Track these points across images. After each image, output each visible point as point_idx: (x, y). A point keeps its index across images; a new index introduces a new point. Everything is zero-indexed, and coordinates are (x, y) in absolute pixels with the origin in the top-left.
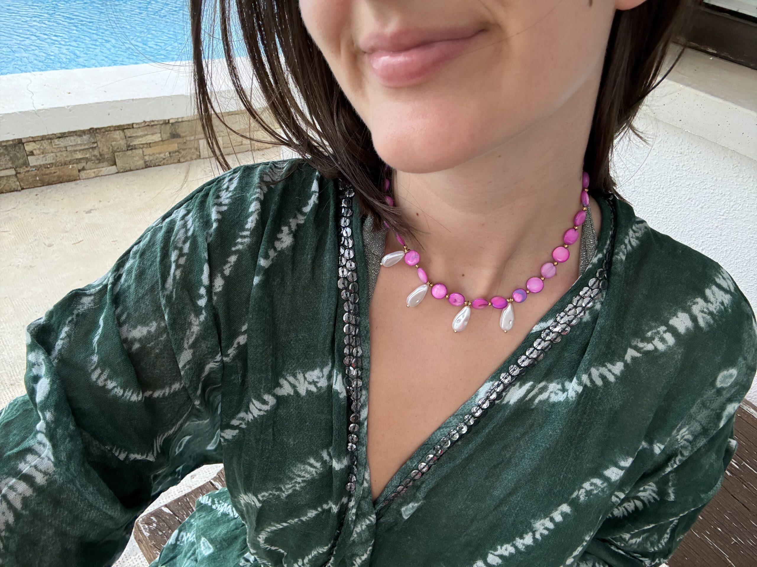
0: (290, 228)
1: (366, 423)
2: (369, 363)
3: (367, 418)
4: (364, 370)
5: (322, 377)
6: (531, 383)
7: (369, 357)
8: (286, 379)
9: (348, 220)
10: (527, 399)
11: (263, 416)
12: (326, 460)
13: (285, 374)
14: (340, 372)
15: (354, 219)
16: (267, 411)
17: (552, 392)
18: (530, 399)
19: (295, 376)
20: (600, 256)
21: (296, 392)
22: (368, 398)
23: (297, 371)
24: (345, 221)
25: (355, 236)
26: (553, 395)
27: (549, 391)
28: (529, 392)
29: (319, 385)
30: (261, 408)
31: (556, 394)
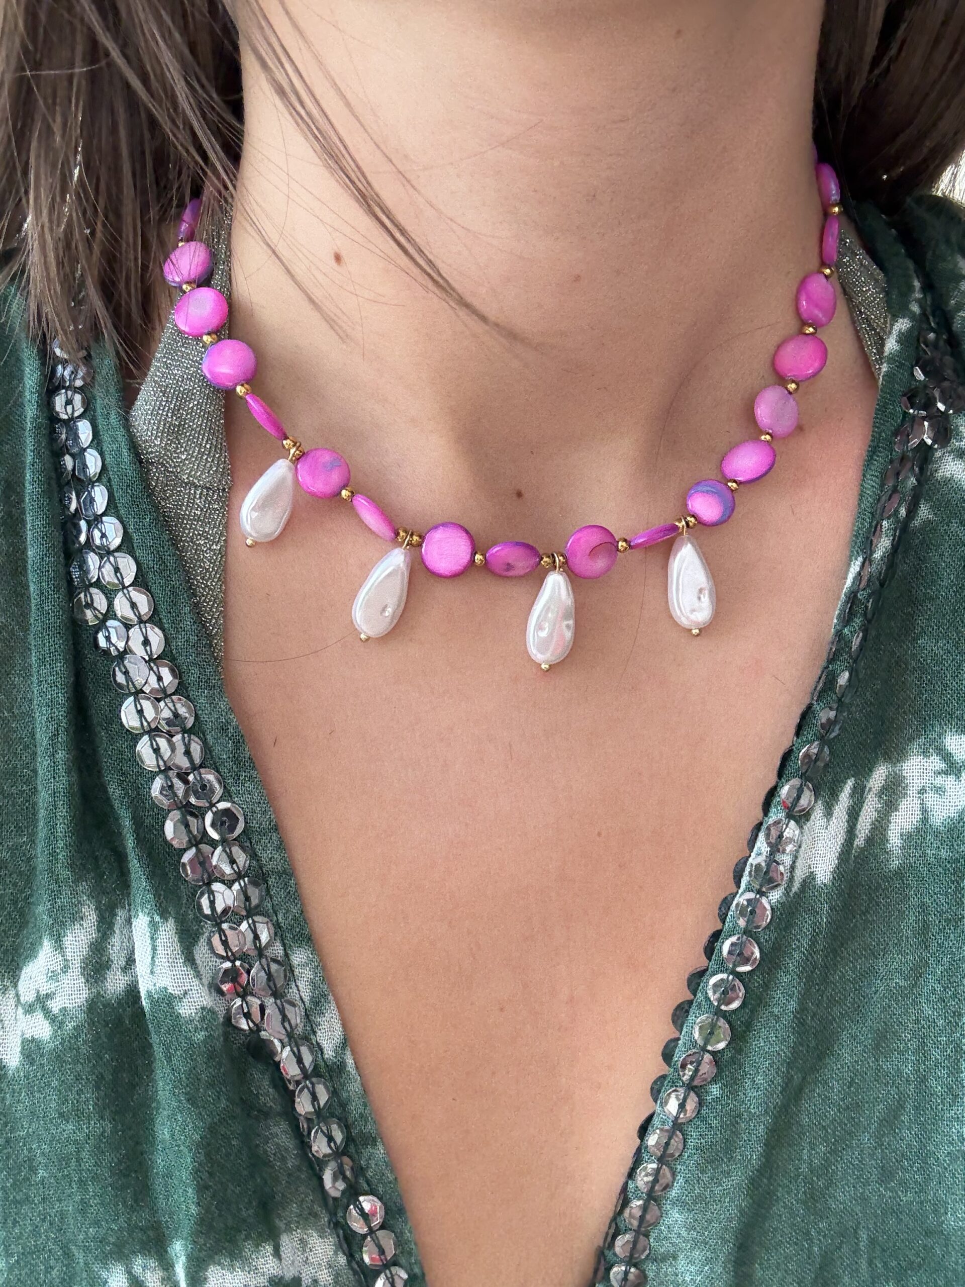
1: (350, 1061)
2: (282, 846)
3: (346, 1043)
4: (272, 881)
5: (65, 969)
6: (850, 783)
7: (276, 828)
9: (78, 398)
10: (859, 842)
14: (164, 915)
15: (98, 393)
17: (922, 791)
18: (870, 841)
20: (902, 325)
22: (324, 969)
24: (69, 402)
25: (106, 438)
26: (931, 799)
27: (912, 790)
28: (853, 815)
29: (55, 1006)
31: (939, 790)
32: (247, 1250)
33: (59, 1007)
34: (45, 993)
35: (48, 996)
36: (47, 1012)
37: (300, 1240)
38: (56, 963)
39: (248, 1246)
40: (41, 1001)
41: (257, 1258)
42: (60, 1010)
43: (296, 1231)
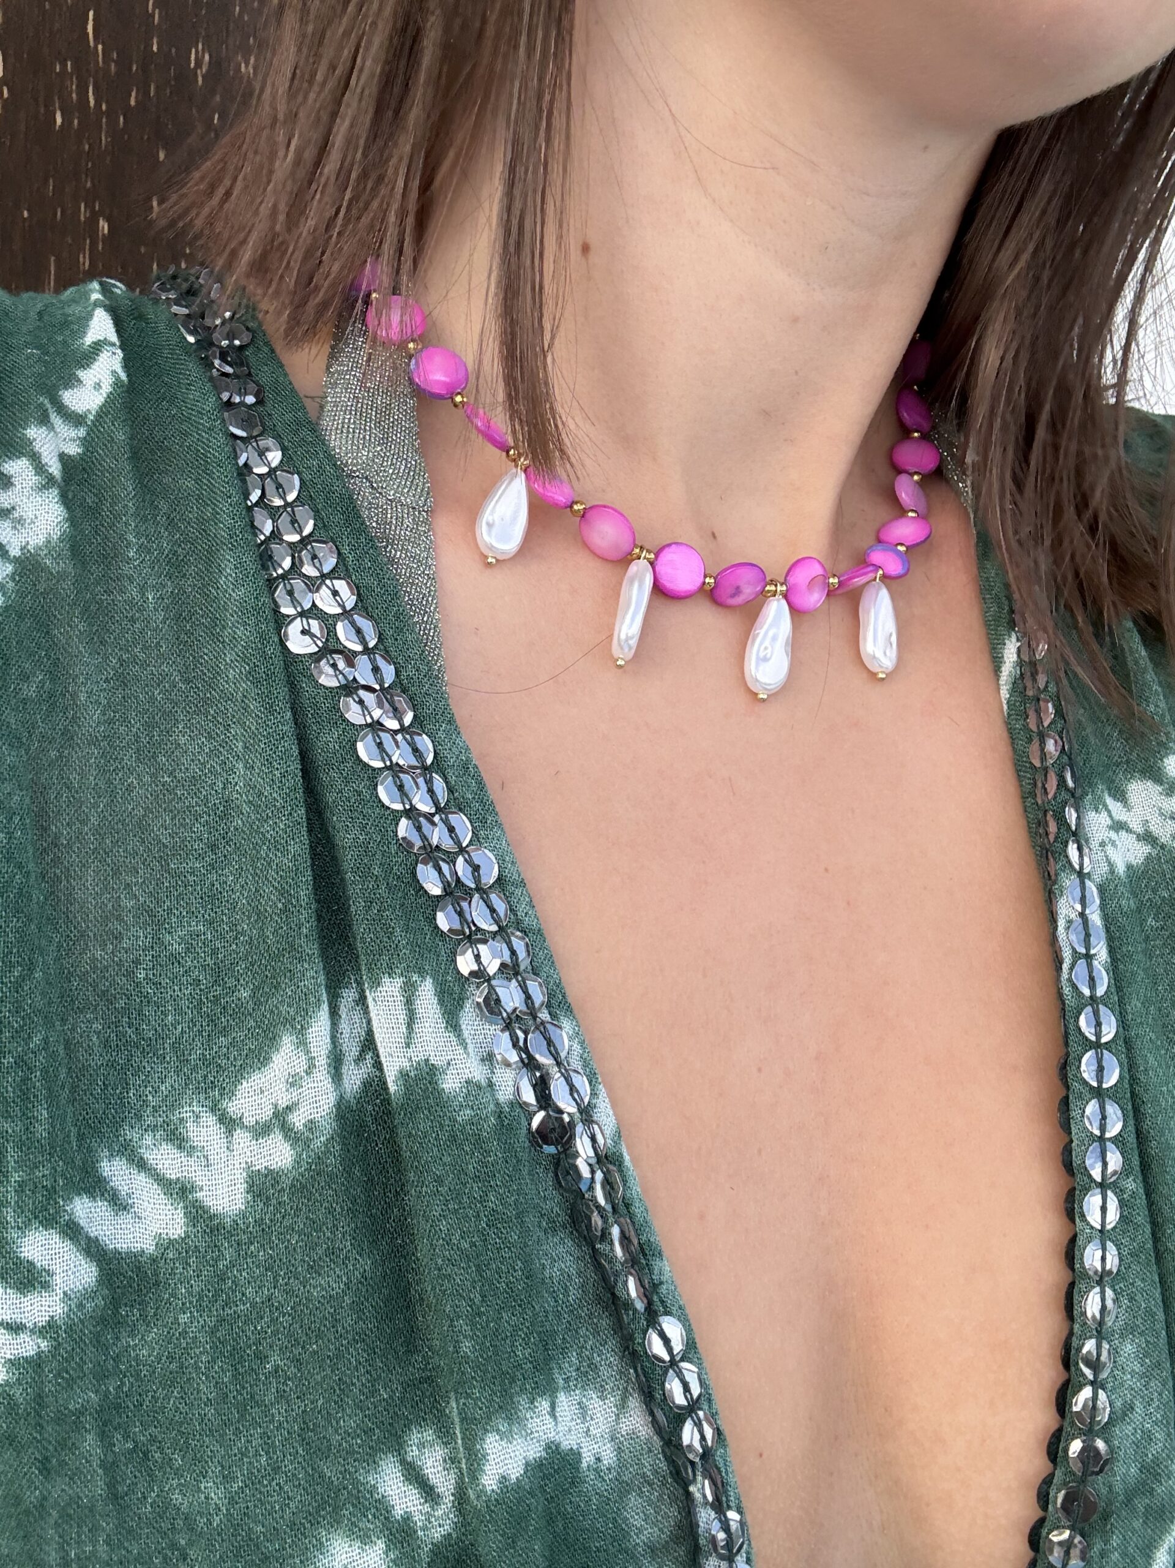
0: (40, 468)
5: (311, 1070)
8: (142, 1165)
11: (36, 1363)
12: (407, 1518)
13: (132, 1134)
16: (48, 1329)
19: (177, 1138)
21: (197, 1213)
23: (186, 1112)
29: (298, 1120)
30: (18, 1318)
32: (521, 1408)
33: (303, 1121)
34: (284, 1106)
35: (289, 1109)
36: (287, 1131)
37: (579, 1404)
38: (300, 1065)
39: (523, 1401)
40: (280, 1119)
41: (532, 1418)
42: (305, 1125)
43: (574, 1391)
